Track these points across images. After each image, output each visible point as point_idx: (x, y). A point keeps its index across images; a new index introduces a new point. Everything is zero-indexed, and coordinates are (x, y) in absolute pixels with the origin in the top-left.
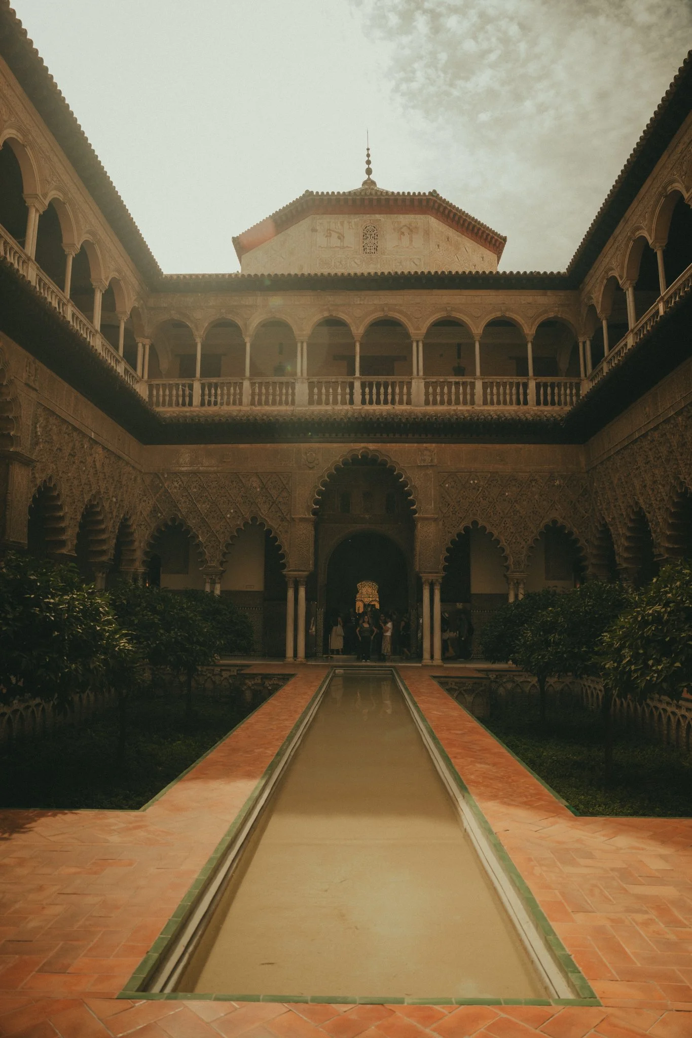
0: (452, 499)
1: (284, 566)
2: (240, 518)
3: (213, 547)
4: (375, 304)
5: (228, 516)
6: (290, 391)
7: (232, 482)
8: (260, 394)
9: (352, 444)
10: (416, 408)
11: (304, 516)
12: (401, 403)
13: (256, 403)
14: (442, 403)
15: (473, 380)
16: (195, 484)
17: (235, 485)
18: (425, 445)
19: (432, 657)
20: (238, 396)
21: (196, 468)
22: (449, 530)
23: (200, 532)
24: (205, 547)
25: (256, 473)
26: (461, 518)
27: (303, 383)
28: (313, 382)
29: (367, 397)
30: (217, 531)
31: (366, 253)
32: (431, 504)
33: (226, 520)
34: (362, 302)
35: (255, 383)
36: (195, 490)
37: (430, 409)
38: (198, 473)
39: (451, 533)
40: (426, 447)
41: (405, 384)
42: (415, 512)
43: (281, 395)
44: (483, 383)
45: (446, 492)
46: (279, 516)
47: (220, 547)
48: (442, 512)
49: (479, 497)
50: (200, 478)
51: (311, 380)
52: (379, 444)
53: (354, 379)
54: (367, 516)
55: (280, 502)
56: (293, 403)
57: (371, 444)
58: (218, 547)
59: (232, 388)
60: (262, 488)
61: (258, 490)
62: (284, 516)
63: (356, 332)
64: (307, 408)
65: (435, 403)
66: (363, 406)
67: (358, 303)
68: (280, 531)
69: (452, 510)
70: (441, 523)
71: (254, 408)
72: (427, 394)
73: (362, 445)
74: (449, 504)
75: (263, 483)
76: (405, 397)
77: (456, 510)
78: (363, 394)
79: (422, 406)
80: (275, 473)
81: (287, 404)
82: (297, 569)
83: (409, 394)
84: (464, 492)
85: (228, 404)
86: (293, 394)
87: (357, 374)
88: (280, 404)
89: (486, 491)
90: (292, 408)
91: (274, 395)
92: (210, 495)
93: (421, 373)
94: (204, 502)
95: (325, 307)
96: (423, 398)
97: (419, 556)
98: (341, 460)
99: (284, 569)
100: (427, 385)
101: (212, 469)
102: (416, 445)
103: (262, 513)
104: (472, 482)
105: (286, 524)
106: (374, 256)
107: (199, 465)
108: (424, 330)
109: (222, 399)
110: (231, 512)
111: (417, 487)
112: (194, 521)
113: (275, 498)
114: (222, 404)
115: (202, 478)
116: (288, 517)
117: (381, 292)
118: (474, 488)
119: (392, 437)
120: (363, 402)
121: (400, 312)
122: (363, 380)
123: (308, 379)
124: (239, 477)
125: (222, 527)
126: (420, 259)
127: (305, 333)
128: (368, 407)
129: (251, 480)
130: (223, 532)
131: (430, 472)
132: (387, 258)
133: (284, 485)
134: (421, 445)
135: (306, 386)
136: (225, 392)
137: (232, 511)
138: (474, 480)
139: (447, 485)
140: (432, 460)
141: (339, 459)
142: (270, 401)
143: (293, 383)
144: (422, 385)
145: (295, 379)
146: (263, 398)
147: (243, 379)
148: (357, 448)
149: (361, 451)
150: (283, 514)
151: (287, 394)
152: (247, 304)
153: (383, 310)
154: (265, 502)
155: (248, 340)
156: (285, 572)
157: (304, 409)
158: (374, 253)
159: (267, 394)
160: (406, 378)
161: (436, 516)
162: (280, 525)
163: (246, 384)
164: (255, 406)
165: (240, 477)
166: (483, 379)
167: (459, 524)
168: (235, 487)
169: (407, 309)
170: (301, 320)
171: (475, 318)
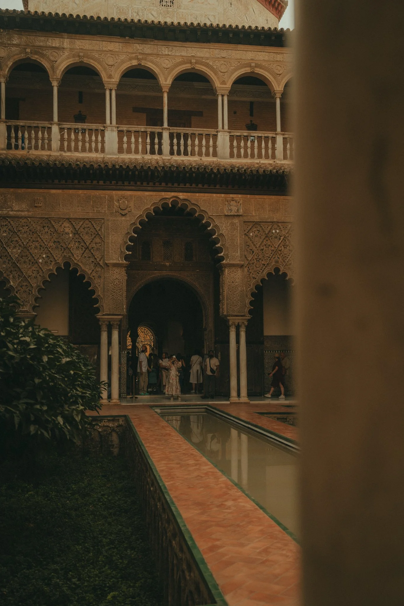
0: (256, 247)
1: (98, 310)
2: (53, 263)
3: (25, 292)
4: (182, 56)
5: (41, 261)
6: (100, 138)
7: (44, 227)
8: (69, 140)
9: (163, 193)
10: (223, 160)
11: (118, 262)
12: (207, 155)
13: (66, 149)
14: (246, 156)
15: (274, 136)
16: (5, 228)
17: (46, 230)
18: (231, 195)
19: (239, 395)
20: (46, 141)
21: (5, 212)
22: (253, 276)
23: (11, 276)
24: (17, 292)
25: (68, 219)
26: (264, 265)
27: (112, 130)
28: (122, 131)
29: (175, 148)
30: (29, 276)
31: (162, 6)
32: (238, 251)
33: (38, 265)
34: (170, 53)
35: (64, 128)
36: (5, 234)
37: (235, 161)
38: (7, 217)
39: (256, 279)
40: (233, 198)
41: (211, 137)
42: (222, 258)
43: (90, 141)
44: (283, 138)
45: (251, 240)
46: (93, 262)
47: (33, 292)
48: (248, 260)
49: (281, 245)
50: (9, 222)
51: (120, 129)
52: (189, 194)
53: (162, 129)
54: (168, 264)
55: (92, 248)
56: (103, 150)
57: (181, 194)
58: (30, 292)
59: (40, 133)
60: (74, 234)
61: (71, 235)
62: (97, 261)
63: (164, 83)
64: (118, 157)
65: (239, 156)
66: (172, 156)
67: (167, 53)
68: (94, 276)
69: (256, 257)
70: (246, 270)
71: (64, 154)
72: (232, 147)
73: (173, 194)
74: (253, 252)
75: (75, 228)
76: (211, 150)
77: (260, 257)
78: (172, 145)
79: (226, 159)
80: (87, 219)
81: (96, 150)
82: (111, 313)
83: (215, 146)
84: (267, 241)
85: (36, 148)
86: (103, 142)
87: (166, 125)
88: (90, 150)
89: (286, 240)
90: (102, 155)
91: (84, 141)
92: (21, 240)
93: (226, 127)
94: (15, 247)
95: (134, 55)
96: (228, 150)
97: (227, 300)
98: (152, 208)
99: (98, 313)
100: (232, 138)
101: (23, 214)
102: (223, 195)
103: (75, 258)
104: (274, 231)
105: (100, 269)
106: (170, 9)
107: (9, 210)
108: (229, 85)
109: (30, 143)
110: (43, 258)
111: (224, 235)
112: (5, 266)
113: (87, 244)
114: (30, 148)
115: (12, 222)
116: (101, 263)
117: (188, 44)
118: (276, 237)
119: (201, 187)
120: (172, 153)
121: (207, 65)
122: (171, 131)
123: (118, 127)
124: (51, 223)
125: (34, 272)
126: (214, 16)
127: (114, 80)
128: (176, 158)
129: (63, 226)
130: (35, 277)
131: (236, 221)
132: (183, 12)
133: (96, 231)
134: (228, 195)
135: (115, 134)
136: (33, 136)
137: (44, 256)
138: (275, 229)
139: (251, 234)
140: (238, 210)
141: (151, 207)
142: (80, 148)
143: (103, 130)
144: (228, 138)
145: (104, 127)
146: (73, 144)
147: (51, 124)
148: (167, 197)
149: (171, 200)
150: (96, 259)
151: (96, 141)
152: (53, 45)
153: (191, 63)
154: (78, 248)
155: (55, 84)
156: (99, 316)
157: (115, 157)
158: (171, 6)
159: (77, 140)
160: (212, 131)
161: (242, 263)
162: (93, 271)
163: (55, 129)
164: (65, 152)
165: (52, 222)
166: (283, 134)
167: (263, 271)
168: (47, 232)
169: (214, 63)
170: (110, 67)
171: (276, 75)
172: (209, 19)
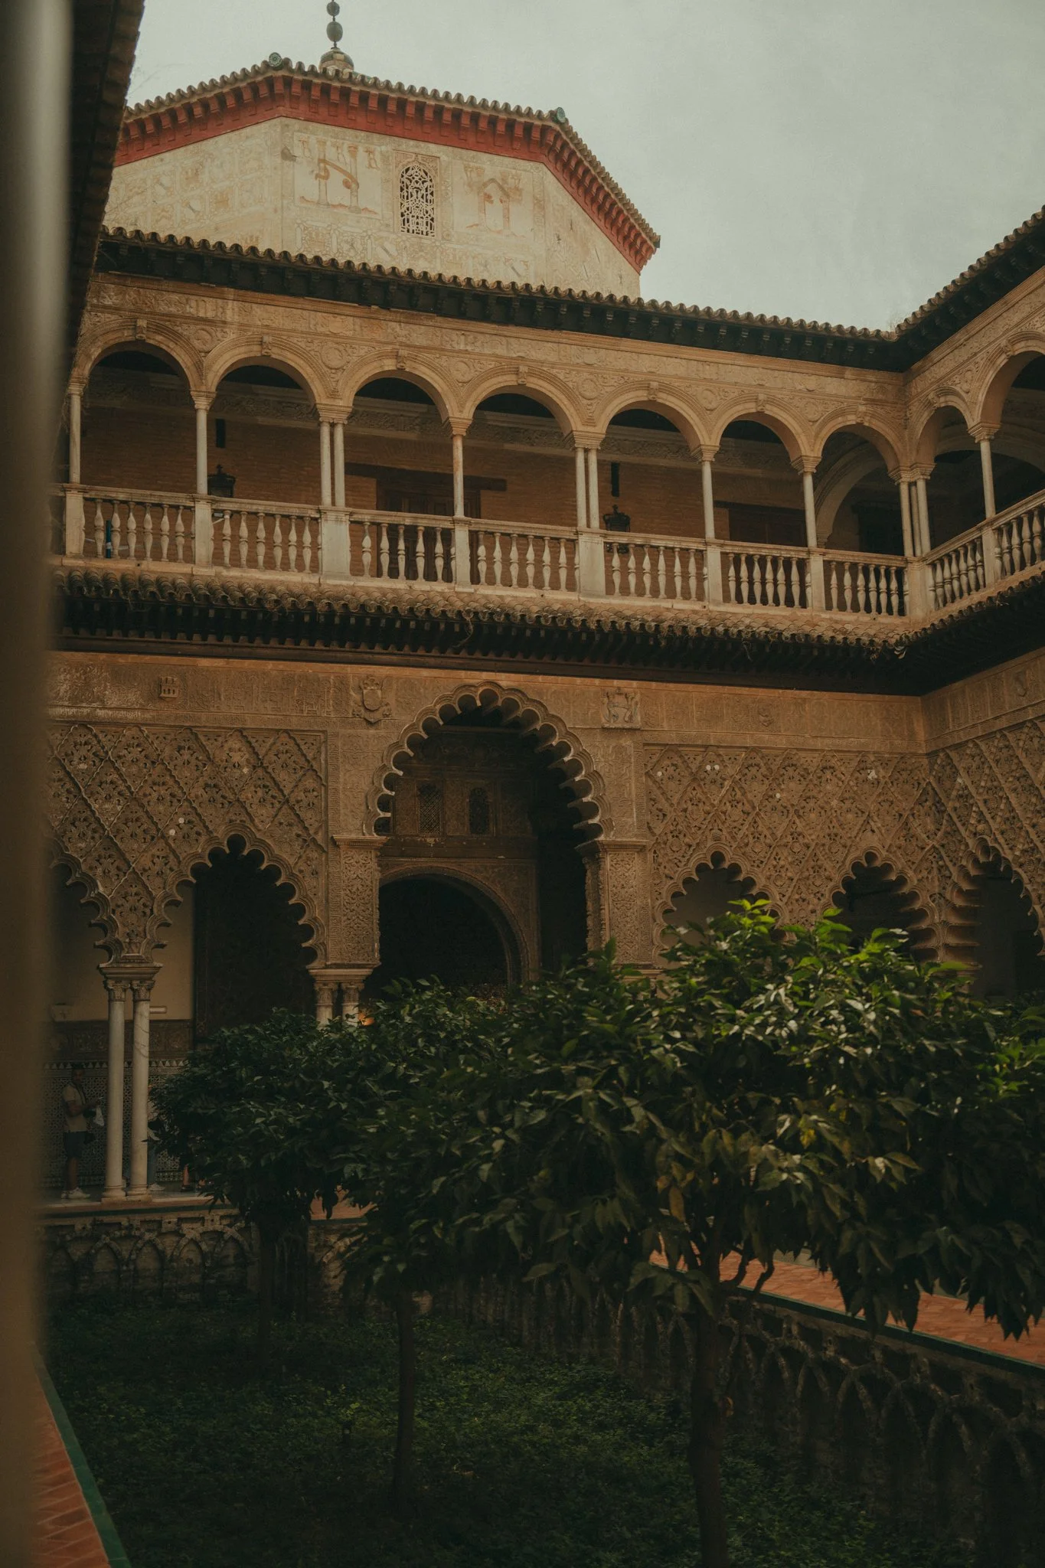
0: (672, 805)
1: (311, 954)
2: (203, 839)
3: (133, 909)
4: (497, 356)
5: (172, 832)
6: (307, 538)
7: (180, 749)
8: (235, 539)
9: (463, 674)
10: (592, 600)
11: (361, 837)
12: (555, 585)
13: (227, 560)
14: (640, 592)
15: (702, 547)
16: (83, 751)
17: (186, 757)
18: (616, 683)
20: (181, 540)
21: (85, 711)
22: (667, 872)
23: (99, 871)
24: (114, 912)
25: (240, 731)
26: (690, 846)
27: (338, 520)
28: (361, 523)
29: (482, 567)
30: (145, 870)
31: (408, 231)
32: (632, 814)
33: (167, 844)
34: (469, 348)
35: (223, 511)
36: (83, 766)
37: (617, 602)
38: (90, 723)
39: (671, 878)
40: (619, 688)
41: (562, 544)
42: (597, 830)
43: (286, 543)
44: (722, 553)
45: (660, 788)
46: (298, 836)
47: (155, 910)
48: (653, 834)
49: (724, 801)
50: (96, 736)
51: (356, 517)
52: (521, 677)
53: (454, 522)
54: (430, 840)
55: (298, 802)
56: (315, 567)
57: (503, 676)
58: (148, 911)
59: (166, 519)
60: (254, 767)
61: (245, 770)
62: (309, 835)
63: (457, 415)
64: (352, 583)
65: (625, 591)
66: (475, 586)
67: (462, 347)
68: (301, 871)
69: (672, 828)
70: (650, 856)
71: (225, 573)
72: (609, 570)
73: (485, 676)
74: (664, 815)
75: (257, 754)
76: (563, 574)
77: (679, 827)
78: (474, 559)
79: (599, 596)
80: (286, 731)
81: (300, 567)
82: (346, 962)
83: (571, 566)
84: (694, 789)
85: (157, 556)
86: (316, 547)
87: (459, 513)
88: (286, 566)
89: (736, 789)
90: (314, 579)
91: (270, 544)
92: (125, 781)
93: (595, 523)
94: (108, 798)
95: (389, 348)
96: (601, 577)
97: (611, 929)
98: (438, 707)
99: (312, 962)
100: (609, 549)
101: (130, 716)
102: (597, 681)
103: (255, 826)
104: (708, 768)
105: (316, 855)
106: (426, 241)
107: (95, 705)
108: (602, 427)
109: (141, 541)
110: (178, 825)
111: (602, 774)
112: (83, 845)
113: (286, 792)
114: (140, 556)
115: (101, 736)
116: (319, 838)
117: (512, 330)
118: (714, 782)
119: (549, 661)
120: (475, 579)
121: (552, 380)
122: (474, 528)
123: (351, 514)
124: (197, 738)
125: (156, 860)
126: (525, 263)
127: (341, 403)
128: (484, 590)
129: (226, 746)
130: (160, 874)
131: (627, 742)
132: (455, 250)
133: (308, 761)
134: (608, 682)
135: (344, 529)
136: (149, 526)
137: (181, 821)
138: (712, 762)
139: (660, 774)
140: (631, 717)
141: (435, 706)
142: (261, 559)
143: (316, 519)
144: (600, 549)
145: (319, 511)
146: (244, 549)
147: (194, 500)
148: (472, 682)
149: (481, 690)
150: (306, 829)
151: (300, 545)
152: (201, 314)
153: (517, 372)
154: (262, 801)
155: (202, 405)
156: (315, 968)
157: (344, 583)
158: (427, 234)
159: (253, 541)
160: (565, 532)
161: (644, 841)
162: (300, 857)
163: (203, 512)
164: (226, 567)
165: (201, 737)
166: (722, 545)
167: (688, 860)
168: (189, 762)
169: (567, 376)
170: (333, 371)
171: (704, 412)
172: (513, 268)
